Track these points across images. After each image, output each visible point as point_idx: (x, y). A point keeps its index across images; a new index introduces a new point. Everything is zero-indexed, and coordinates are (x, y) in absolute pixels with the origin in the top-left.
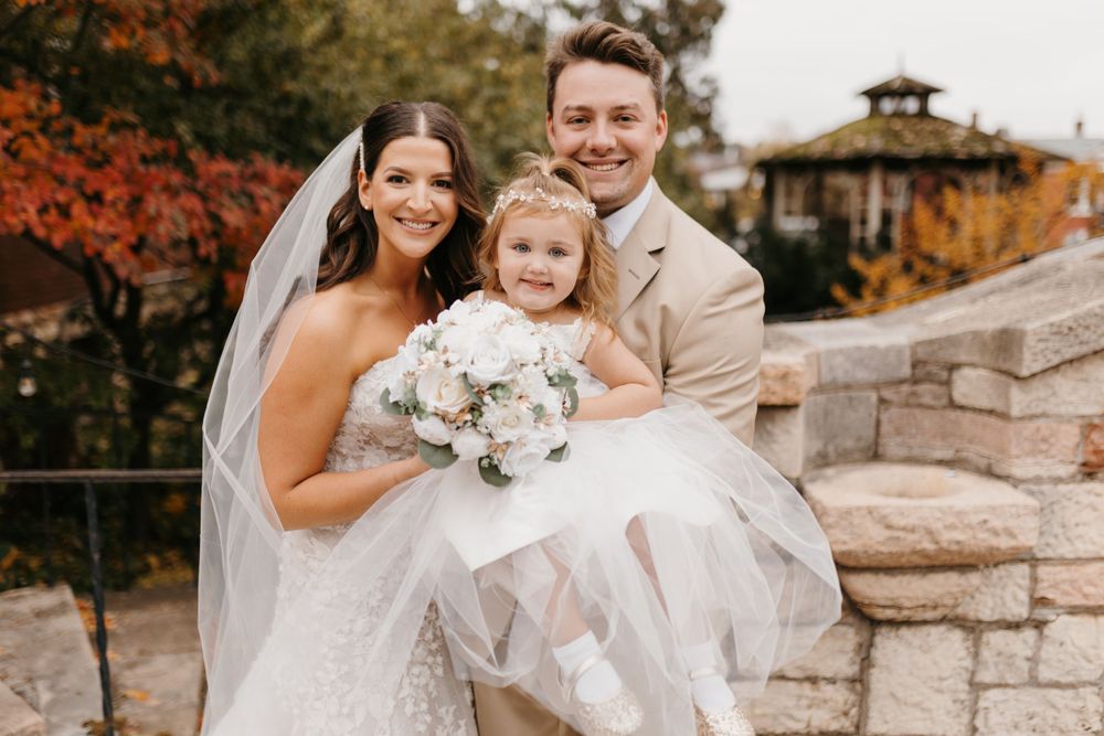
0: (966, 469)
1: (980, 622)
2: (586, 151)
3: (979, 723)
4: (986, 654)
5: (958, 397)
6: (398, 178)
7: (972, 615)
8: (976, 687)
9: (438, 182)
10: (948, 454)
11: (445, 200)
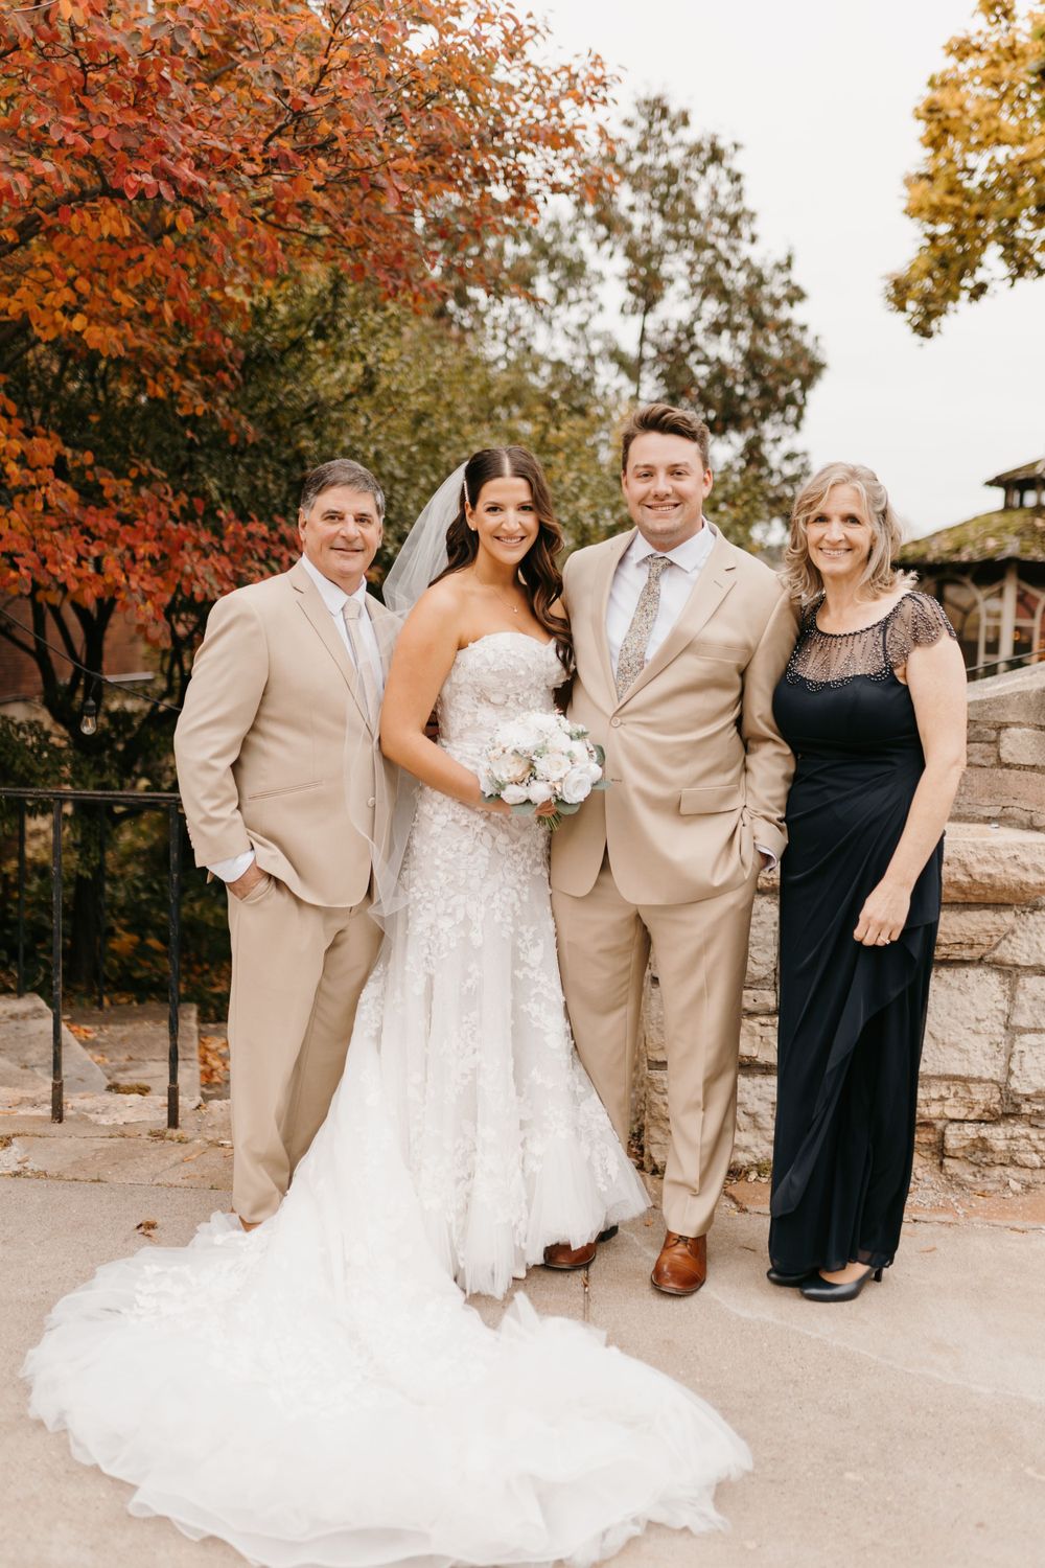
0: (1010, 825)
1: (1017, 966)
2: (650, 497)
3: (1014, 1066)
4: (1021, 997)
5: (1006, 757)
6: (494, 508)
7: (1008, 959)
8: (1013, 1030)
9: (523, 508)
10: (995, 812)
11: (530, 520)
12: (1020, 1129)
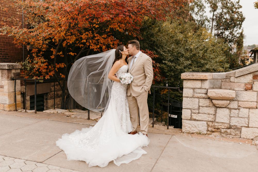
0: (232, 90)
3: (231, 121)
4: (232, 112)
5: (231, 81)
7: (230, 107)
8: (230, 117)
10: (230, 88)
12: (232, 130)
